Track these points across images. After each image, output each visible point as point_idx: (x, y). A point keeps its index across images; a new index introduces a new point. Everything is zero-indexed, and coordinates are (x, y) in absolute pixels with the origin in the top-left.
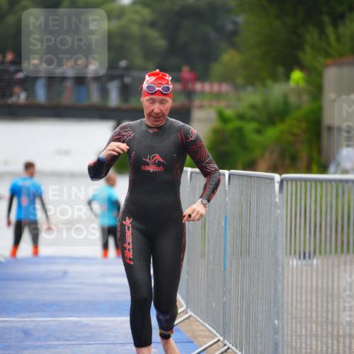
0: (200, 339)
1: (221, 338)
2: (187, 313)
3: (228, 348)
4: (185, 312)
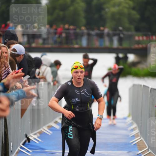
2: (149, 151)
4: (148, 150)
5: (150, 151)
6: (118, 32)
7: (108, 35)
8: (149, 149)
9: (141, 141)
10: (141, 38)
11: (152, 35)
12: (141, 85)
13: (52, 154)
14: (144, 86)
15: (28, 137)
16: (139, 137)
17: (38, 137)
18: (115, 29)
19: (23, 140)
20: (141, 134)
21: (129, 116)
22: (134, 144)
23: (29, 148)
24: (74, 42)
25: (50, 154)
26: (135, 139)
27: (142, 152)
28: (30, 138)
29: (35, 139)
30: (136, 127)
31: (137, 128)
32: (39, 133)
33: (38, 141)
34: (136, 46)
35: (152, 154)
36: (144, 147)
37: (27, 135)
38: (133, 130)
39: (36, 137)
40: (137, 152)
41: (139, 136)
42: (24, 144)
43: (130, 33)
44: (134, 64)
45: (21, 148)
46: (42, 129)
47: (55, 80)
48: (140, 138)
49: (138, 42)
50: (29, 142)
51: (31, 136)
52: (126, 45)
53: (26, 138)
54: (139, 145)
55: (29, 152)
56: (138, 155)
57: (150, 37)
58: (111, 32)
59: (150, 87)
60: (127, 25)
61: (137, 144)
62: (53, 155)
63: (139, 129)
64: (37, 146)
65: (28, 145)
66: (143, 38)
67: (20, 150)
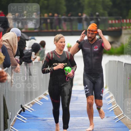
0: (129, 126)
2: (124, 116)
8: (124, 114)
9: (118, 108)
10: (114, 22)
11: (123, 19)
12: (116, 61)
13: (44, 120)
14: (118, 61)
15: (23, 107)
17: (31, 107)
19: (19, 110)
20: (117, 102)
22: (111, 111)
23: (24, 117)
25: (42, 121)
26: (112, 106)
27: (118, 117)
29: (29, 109)
31: (114, 97)
32: (31, 103)
33: (31, 110)
34: (110, 29)
35: (127, 118)
36: (119, 113)
37: (22, 105)
39: (29, 107)
41: (115, 104)
42: (19, 114)
43: (104, 18)
45: (18, 116)
46: (34, 101)
48: (116, 105)
49: (112, 25)
50: (24, 111)
53: (21, 109)
54: (115, 111)
55: (24, 119)
56: (115, 119)
57: (122, 21)
58: (88, 17)
60: (101, 11)
61: (114, 110)
63: (115, 98)
64: (31, 115)
65: (23, 114)
66: (115, 22)
67: (17, 118)
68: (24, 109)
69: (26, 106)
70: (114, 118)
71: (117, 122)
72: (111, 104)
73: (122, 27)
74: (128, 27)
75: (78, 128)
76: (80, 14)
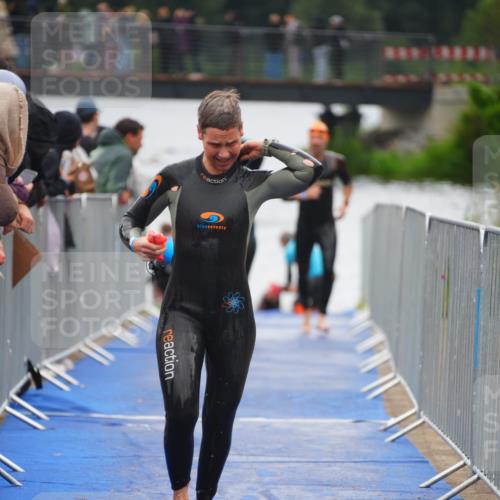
0: (437, 457)
1: (469, 462)
2: (419, 418)
3: (479, 478)
4: (417, 415)
5: (424, 418)
6: (329, 32)
7: (299, 40)
8: (420, 410)
9: (397, 388)
10: (403, 53)
11: (440, 42)
12: (398, 208)
13: (114, 425)
14: (409, 209)
15: (35, 369)
16: (391, 376)
17: (69, 372)
18: (320, 23)
19: (18, 381)
20: (397, 365)
21: (360, 307)
22: (376, 398)
23: (38, 408)
24: (188, 61)
25: (105, 427)
26: (376, 379)
27: (399, 423)
28: (43, 373)
29: (58, 377)
30: (381, 343)
31: (387, 344)
32: (72, 357)
33: (68, 383)
34: (388, 79)
35: (430, 427)
36: (405, 407)
37: (33, 363)
38: (371, 351)
39: (60, 370)
40: (383, 422)
41: (390, 372)
42: (21, 393)
43: (368, 36)
44: (380, 138)
45: (13, 405)
46: (80, 347)
47: (125, 188)
48: (394, 378)
49: (395, 67)
50: (39, 386)
51: (46, 368)
52: (354, 75)
53: (29, 375)
54: (389, 400)
56: (386, 430)
57: (434, 51)
58: (307, 32)
59: (428, 214)
60: (359, 9)
61: (384, 396)
62: (115, 428)
63: (391, 350)
64: (65, 401)
65: (36, 395)
66: (409, 54)
67: (8, 412)
68: (37, 378)
69: (49, 366)
70: (381, 424)
71: (393, 441)
72: (374, 373)
73: (434, 75)
74: (455, 77)
75: (244, 458)
76: (274, 18)
